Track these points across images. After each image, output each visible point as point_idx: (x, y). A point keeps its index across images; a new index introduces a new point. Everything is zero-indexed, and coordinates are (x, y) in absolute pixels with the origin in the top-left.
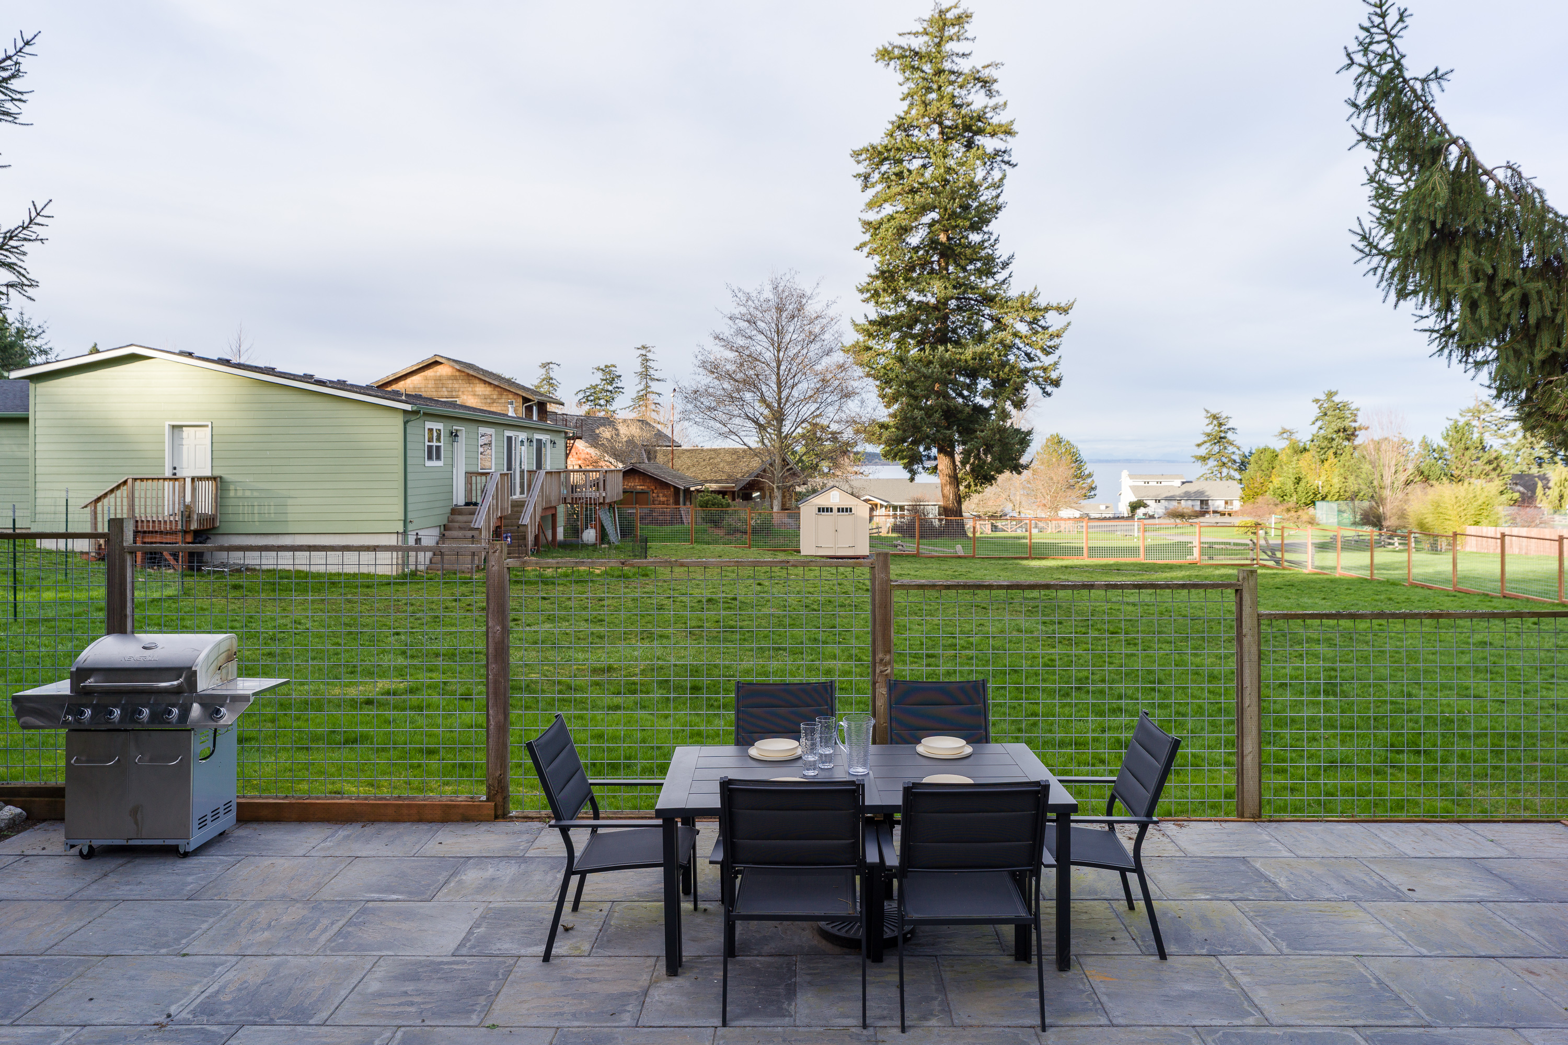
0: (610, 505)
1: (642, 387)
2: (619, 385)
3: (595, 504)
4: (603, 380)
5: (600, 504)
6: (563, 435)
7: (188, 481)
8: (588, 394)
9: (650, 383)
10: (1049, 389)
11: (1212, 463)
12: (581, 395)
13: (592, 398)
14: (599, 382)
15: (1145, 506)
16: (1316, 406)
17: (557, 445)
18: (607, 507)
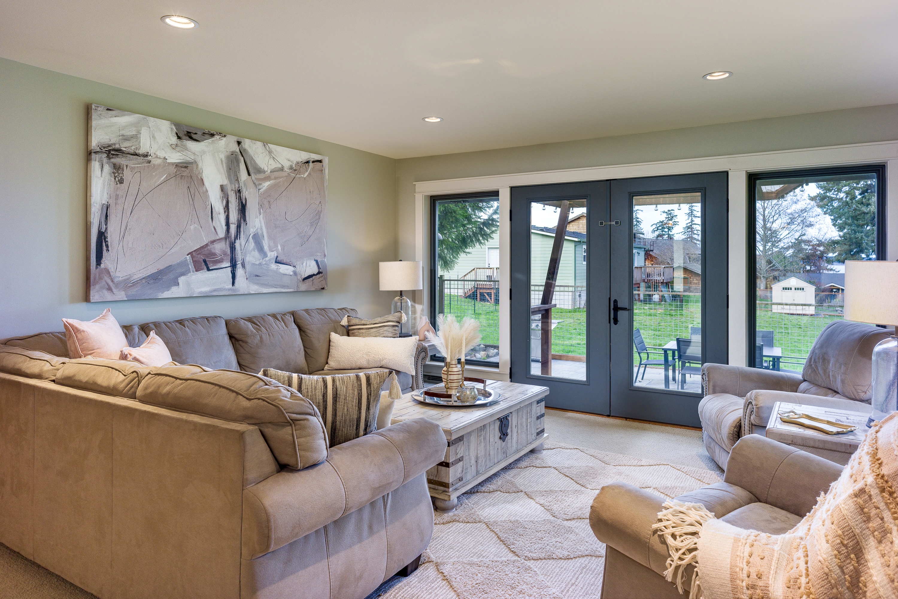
0: (666, 283)
1: (689, 221)
2: (675, 221)
3: (659, 283)
4: (667, 218)
5: (661, 283)
6: (643, 250)
7: (495, 269)
8: (658, 226)
9: (694, 219)
12: (654, 227)
13: (660, 228)
14: (664, 219)
17: (640, 254)
18: (665, 284)
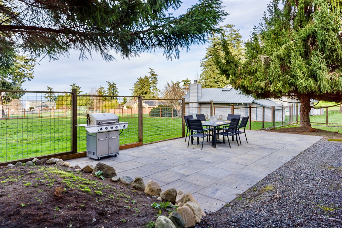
10: (30, 79)
11: (49, 98)
15: (34, 108)
16: (71, 87)
